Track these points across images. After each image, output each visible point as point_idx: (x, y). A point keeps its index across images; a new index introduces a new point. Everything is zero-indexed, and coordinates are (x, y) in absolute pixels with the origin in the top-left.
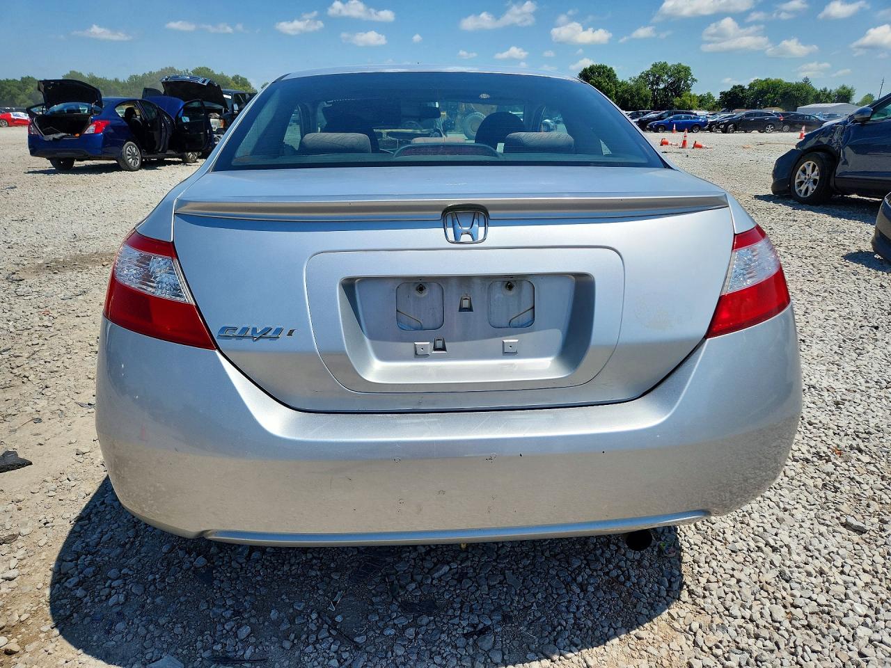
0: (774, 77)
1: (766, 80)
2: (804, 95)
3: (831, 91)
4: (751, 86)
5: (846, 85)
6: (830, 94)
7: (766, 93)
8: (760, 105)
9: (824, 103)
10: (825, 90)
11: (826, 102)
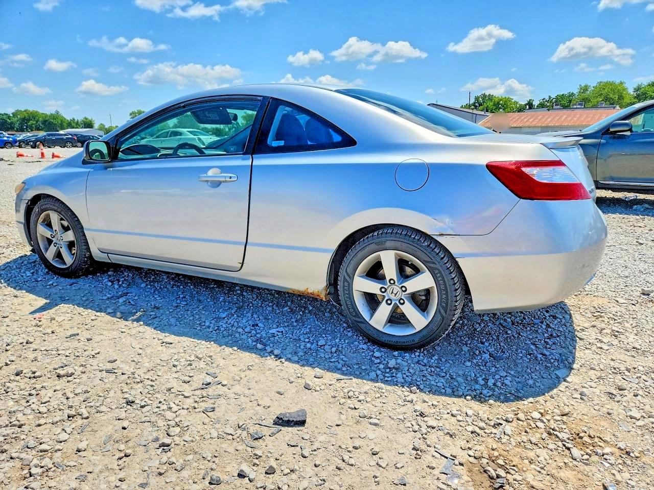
0: (31, 109)
1: (25, 111)
2: (60, 122)
3: (78, 120)
4: (14, 114)
5: (87, 117)
6: (78, 122)
7: (29, 120)
8: (26, 129)
9: (76, 128)
10: (74, 119)
11: (77, 128)
